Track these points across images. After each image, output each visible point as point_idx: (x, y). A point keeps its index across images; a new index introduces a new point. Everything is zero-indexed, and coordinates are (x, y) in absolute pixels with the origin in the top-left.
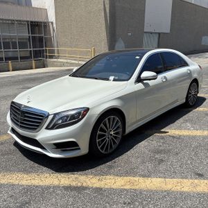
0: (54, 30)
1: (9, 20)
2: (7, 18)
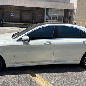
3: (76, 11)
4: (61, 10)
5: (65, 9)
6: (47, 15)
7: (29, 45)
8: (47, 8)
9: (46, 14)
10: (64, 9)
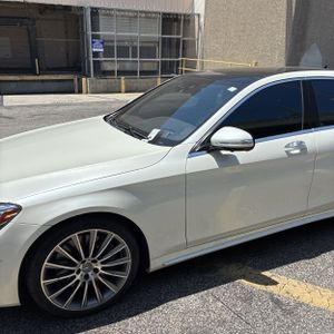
0: (200, 28)
1: (129, 11)
2: (126, 7)
3: (202, 20)
4: (148, 15)
5: (164, 14)
6: (94, 37)
7: (238, 163)
8: (92, 8)
9: (90, 33)
10: (159, 10)
